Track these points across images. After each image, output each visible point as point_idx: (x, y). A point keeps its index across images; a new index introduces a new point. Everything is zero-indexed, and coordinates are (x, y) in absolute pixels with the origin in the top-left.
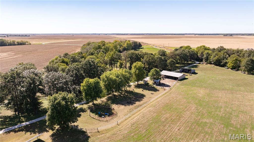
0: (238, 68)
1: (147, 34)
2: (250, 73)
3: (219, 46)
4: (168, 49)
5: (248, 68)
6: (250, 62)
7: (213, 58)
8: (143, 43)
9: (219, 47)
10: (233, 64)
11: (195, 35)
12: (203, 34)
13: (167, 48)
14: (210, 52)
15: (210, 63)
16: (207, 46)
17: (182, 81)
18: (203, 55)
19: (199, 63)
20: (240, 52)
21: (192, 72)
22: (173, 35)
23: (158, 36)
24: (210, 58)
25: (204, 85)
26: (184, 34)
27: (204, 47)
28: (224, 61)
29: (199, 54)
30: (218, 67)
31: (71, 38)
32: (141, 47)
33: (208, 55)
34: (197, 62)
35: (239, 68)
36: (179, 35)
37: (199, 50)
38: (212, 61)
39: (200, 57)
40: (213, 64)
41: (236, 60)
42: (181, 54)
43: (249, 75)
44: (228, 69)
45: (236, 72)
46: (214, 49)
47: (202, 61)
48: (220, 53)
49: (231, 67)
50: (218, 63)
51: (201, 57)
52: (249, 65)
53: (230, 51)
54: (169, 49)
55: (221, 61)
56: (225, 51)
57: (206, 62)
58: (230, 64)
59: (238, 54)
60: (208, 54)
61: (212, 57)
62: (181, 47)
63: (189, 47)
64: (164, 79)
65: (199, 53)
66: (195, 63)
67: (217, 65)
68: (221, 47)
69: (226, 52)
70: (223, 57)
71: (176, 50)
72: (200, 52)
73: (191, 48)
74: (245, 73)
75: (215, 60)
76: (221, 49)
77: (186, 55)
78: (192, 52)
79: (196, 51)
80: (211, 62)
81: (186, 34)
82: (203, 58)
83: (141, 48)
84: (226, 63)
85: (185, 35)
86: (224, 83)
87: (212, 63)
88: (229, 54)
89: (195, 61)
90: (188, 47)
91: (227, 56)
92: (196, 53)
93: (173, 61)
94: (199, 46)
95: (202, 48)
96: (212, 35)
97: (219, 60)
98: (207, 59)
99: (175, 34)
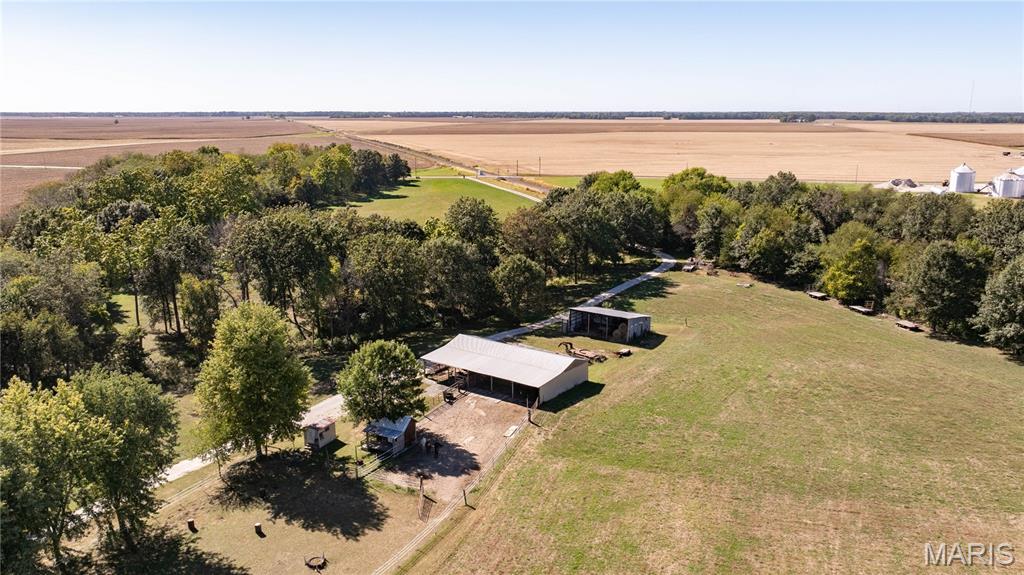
0: (881, 296)
1: (466, 114)
2: (945, 327)
3: (775, 174)
4: (534, 184)
5: (936, 305)
6: (944, 271)
7: (744, 240)
8: (430, 155)
9: (772, 178)
10: (852, 273)
11: (669, 118)
12: (701, 116)
13: (532, 179)
14: (730, 205)
15: (733, 267)
16: (716, 169)
17: (565, 413)
18: (696, 223)
19: (677, 268)
20: (875, 205)
21: (629, 335)
22: (575, 118)
23: (514, 121)
24: (732, 237)
25: (696, 451)
26: (620, 116)
27: (701, 175)
28: (805, 258)
29: (673, 216)
30: (771, 288)
31: (90, 135)
32: (408, 178)
33: (722, 224)
34: (665, 260)
35: (886, 300)
36: (600, 119)
37: (674, 196)
38: (740, 258)
39: (679, 229)
40: (743, 271)
41: (867, 250)
42: (580, 220)
43: (942, 343)
44: (823, 298)
45: (872, 319)
46: (749, 188)
47: (693, 255)
48: (777, 210)
49: (842, 294)
50: (773, 268)
51: (685, 230)
52: (944, 285)
53: (827, 197)
54: (539, 186)
55: (786, 256)
56: (804, 198)
57: (709, 257)
58: (835, 276)
59: (870, 216)
60: (722, 220)
61: (740, 232)
62: (589, 181)
63: (625, 176)
64: (456, 394)
65: (677, 211)
66: (654, 266)
67: (765, 278)
68: (782, 175)
69: (809, 206)
70: (796, 234)
71: (558, 196)
72: (683, 207)
73: (636, 187)
74: (916, 329)
75: (755, 250)
76: (785, 188)
77: (604, 227)
78: (640, 205)
79: (660, 201)
80: (734, 258)
81: (632, 115)
82: (694, 237)
83: (407, 184)
84: (816, 266)
85: (628, 120)
86: (819, 420)
87: (743, 264)
88: (823, 212)
89: (656, 251)
90: (624, 180)
91: (816, 223)
92: (658, 208)
93: (529, 269)
94: (678, 171)
95: (688, 184)
96: (736, 116)
97: (779, 249)
98: (714, 246)
99: (583, 116)
